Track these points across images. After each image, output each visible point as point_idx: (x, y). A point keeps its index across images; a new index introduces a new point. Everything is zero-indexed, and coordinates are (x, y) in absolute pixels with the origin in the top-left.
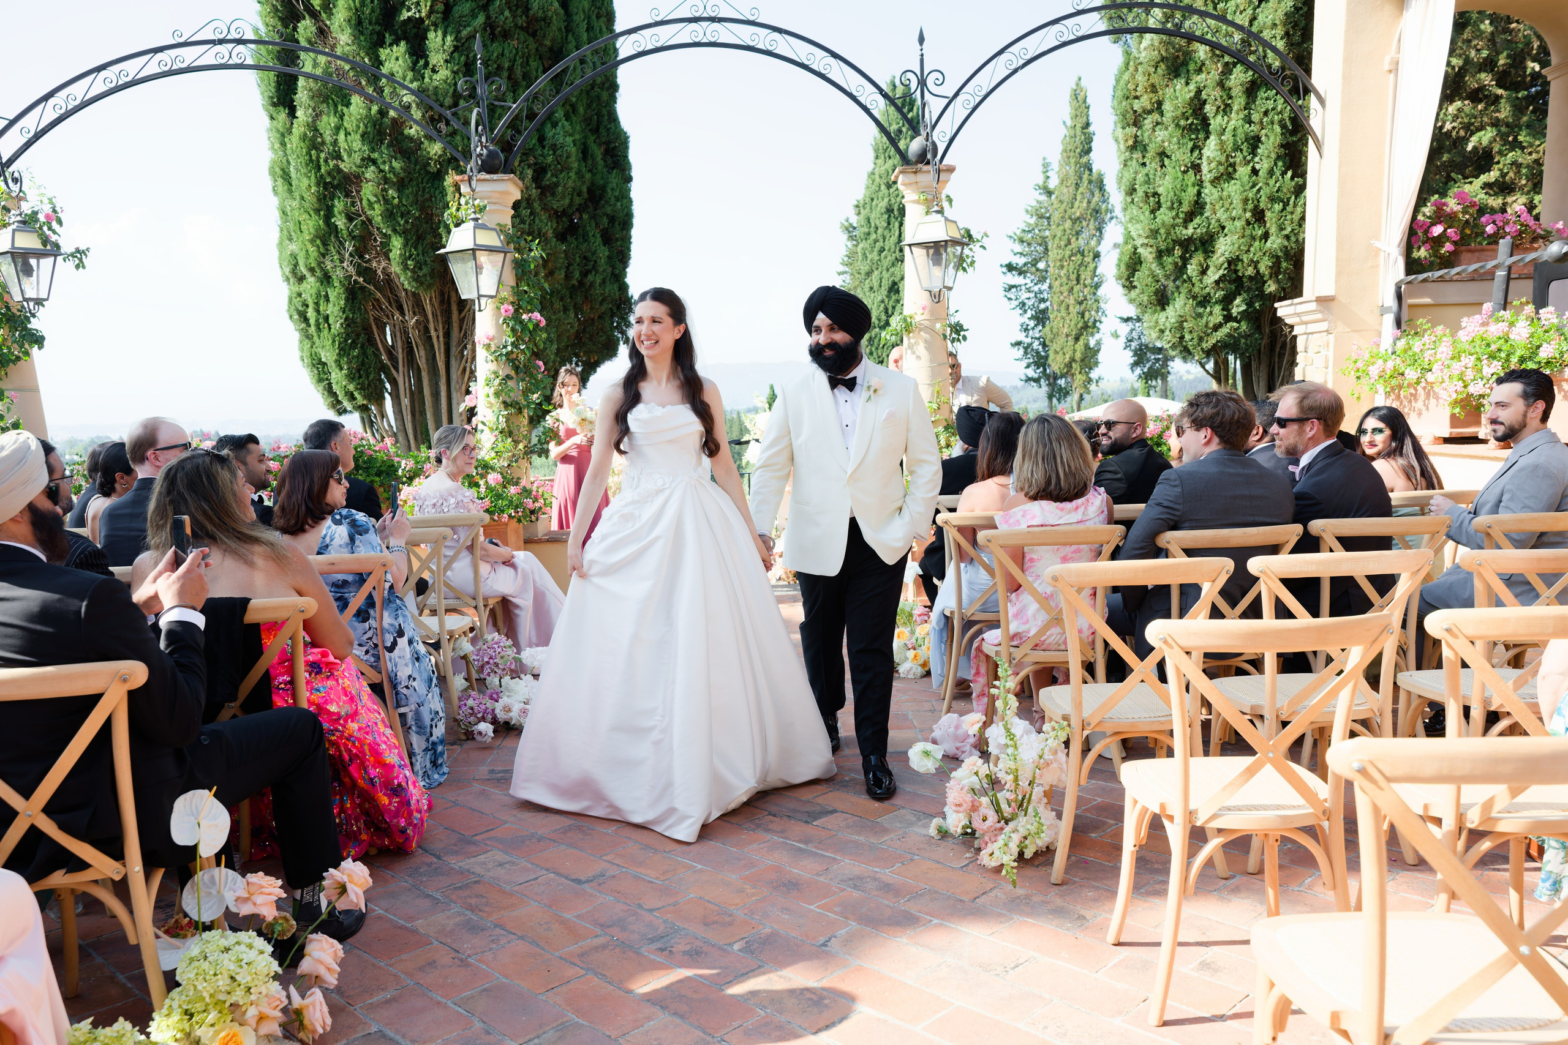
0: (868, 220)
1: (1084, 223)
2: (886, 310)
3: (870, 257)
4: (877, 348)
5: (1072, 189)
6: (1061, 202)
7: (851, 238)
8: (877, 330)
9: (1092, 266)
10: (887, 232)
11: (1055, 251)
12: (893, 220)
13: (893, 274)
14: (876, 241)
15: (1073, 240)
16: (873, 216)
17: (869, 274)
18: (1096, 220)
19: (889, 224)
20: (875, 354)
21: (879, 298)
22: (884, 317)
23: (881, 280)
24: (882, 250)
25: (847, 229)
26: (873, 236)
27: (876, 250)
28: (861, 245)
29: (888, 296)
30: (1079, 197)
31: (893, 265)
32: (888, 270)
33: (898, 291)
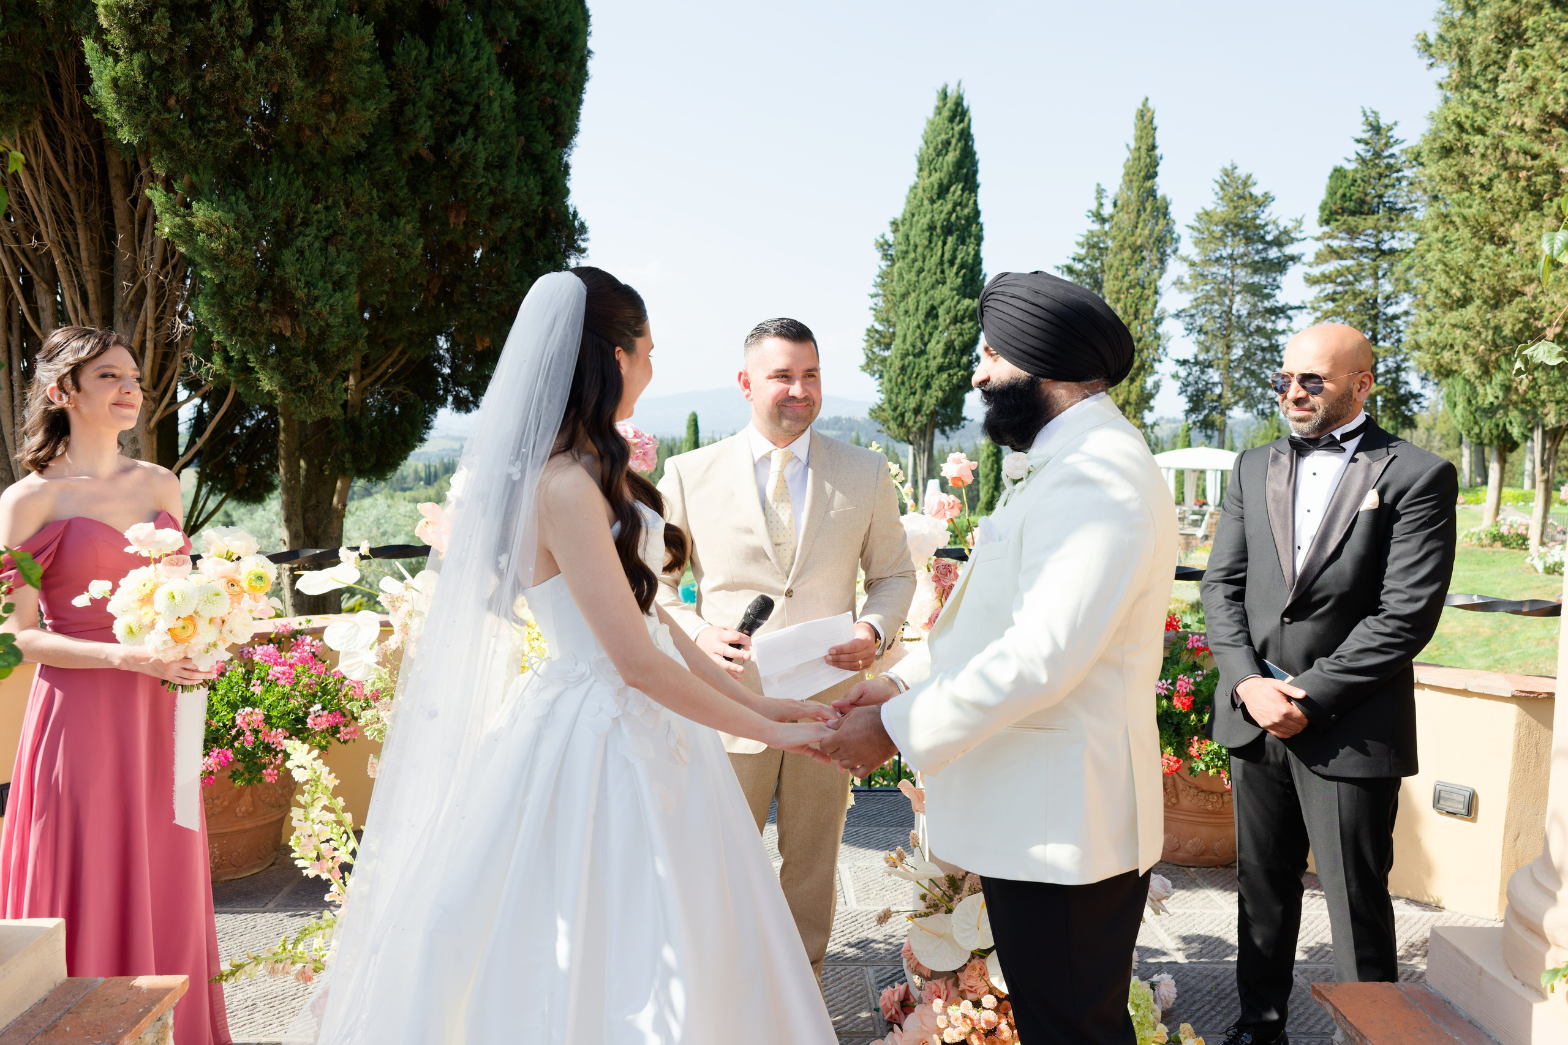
0: (907, 237)
1: (1146, 253)
2: (922, 335)
3: (906, 277)
4: (910, 378)
5: (1134, 216)
6: (1121, 229)
7: (886, 256)
8: (911, 358)
9: (1151, 302)
10: (927, 252)
11: (1111, 283)
12: (935, 238)
13: (932, 298)
14: (915, 260)
15: (1133, 270)
16: (912, 233)
17: (905, 296)
18: (1158, 250)
19: (930, 242)
20: (907, 384)
21: (915, 323)
22: (919, 344)
23: (918, 302)
24: (921, 271)
25: (882, 246)
26: (912, 255)
27: (914, 270)
28: (898, 265)
29: (926, 322)
30: (1140, 225)
31: (933, 287)
32: (926, 292)
33: (936, 317)
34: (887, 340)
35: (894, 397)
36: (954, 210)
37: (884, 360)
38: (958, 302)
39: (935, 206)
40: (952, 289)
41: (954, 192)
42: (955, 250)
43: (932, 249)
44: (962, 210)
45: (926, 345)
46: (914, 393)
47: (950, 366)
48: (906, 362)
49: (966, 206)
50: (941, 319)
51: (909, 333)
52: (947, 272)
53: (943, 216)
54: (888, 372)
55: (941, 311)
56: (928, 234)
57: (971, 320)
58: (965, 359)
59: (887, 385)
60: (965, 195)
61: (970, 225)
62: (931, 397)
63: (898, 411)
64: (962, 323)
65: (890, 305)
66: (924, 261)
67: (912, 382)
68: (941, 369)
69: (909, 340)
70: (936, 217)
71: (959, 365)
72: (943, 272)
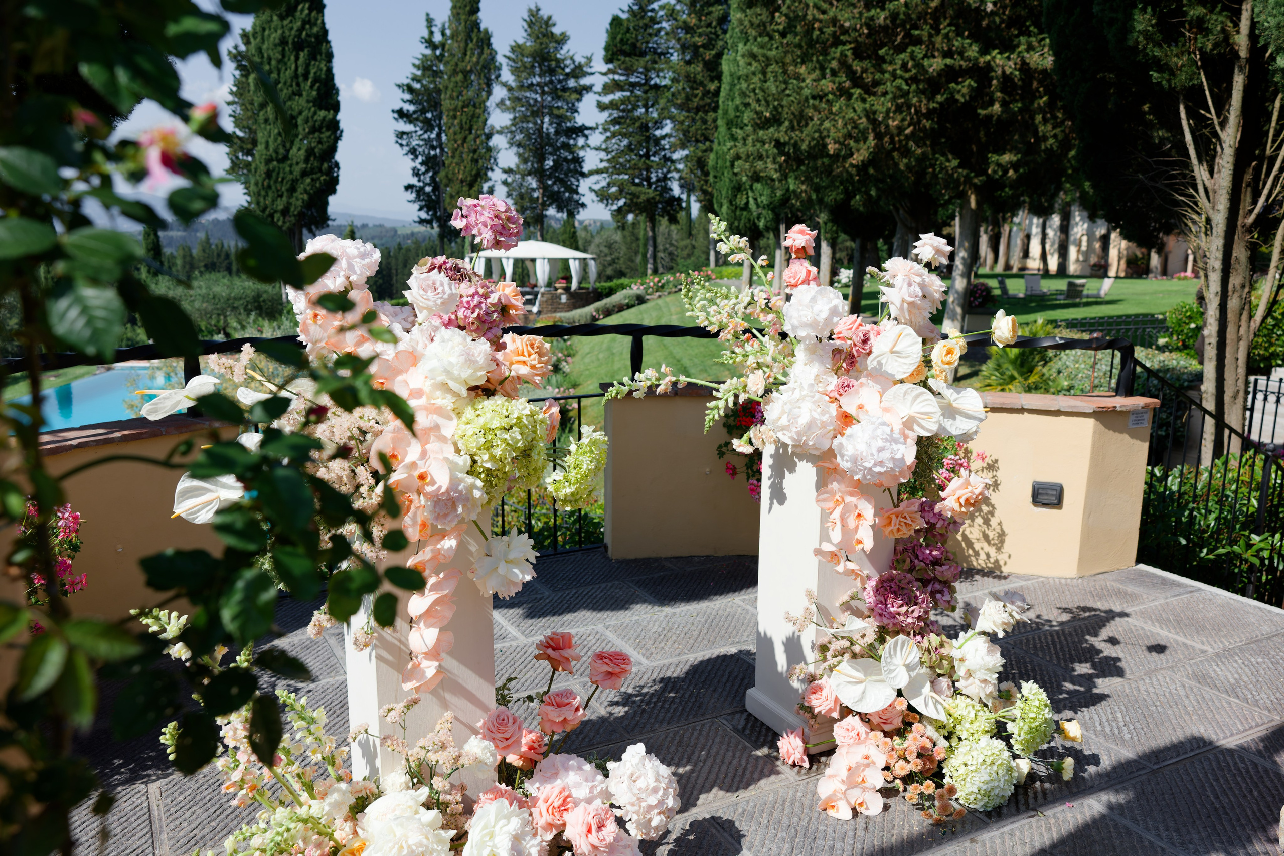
0: (260, 50)
1: (473, 77)
2: (284, 142)
4: (276, 181)
5: (462, 45)
6: (452, 55)
8: (275, 163)
9: (481, 119)
10: (281, 65)
11: (448, 101)
12: (287, 53)
13: (290, 108)
15: (465, 92)
16: (265, 47)
18: (484, 76)
19: (284, 56)
20: (273, 187)
21: (276, 131)
22: (282, 151)
28: (252, 76)
29: (286, 131)
30: (469, 53)
31: (290, 98)
33: (296, 126)
34: (250, 146)
35: (262, 200)
36: (302, 28)
37: (248, 165)
38: (315, 113)
39: (285, 22)
40: (308, 101)
41: (302, 10)
42: (307, 66)
43: (286, 64)
44: (311, 28)
45: (288, 151)
46: (281, 196)
47: (312, 171)
48: (271, 167)
49: (315, 24)
50: (300, 129)
51: (271, 140)
52: (302, 85)
53: (293, 32)
54: (254, 175)
55: (300, 121)
56: (280, 48)
57: (328, 130)
58: (325, 166)
59: (252, 187)
60: (314, 14)
61: (321, 43)
62: (297, 199)
63: (267, 212)
64: (321, 133)
65: (250, 114)
66: (279, 74)
67: (279, 186)
68: (304, 174)
69: (272, 147)
70: (287, 33)
71: (320, 170)
72: (298, 85)
